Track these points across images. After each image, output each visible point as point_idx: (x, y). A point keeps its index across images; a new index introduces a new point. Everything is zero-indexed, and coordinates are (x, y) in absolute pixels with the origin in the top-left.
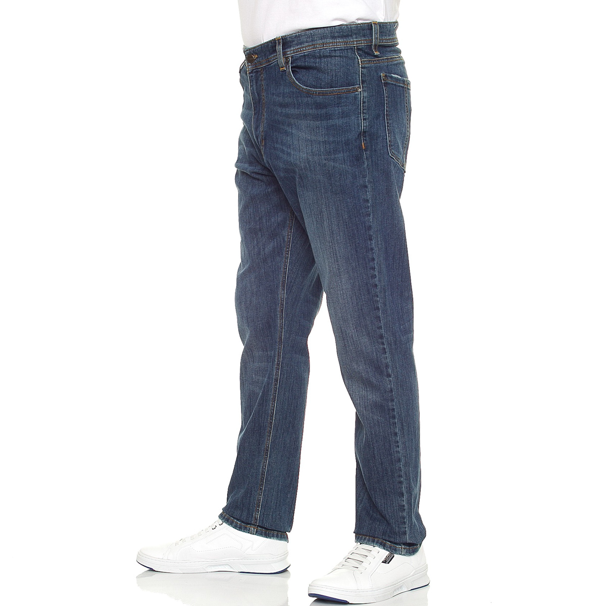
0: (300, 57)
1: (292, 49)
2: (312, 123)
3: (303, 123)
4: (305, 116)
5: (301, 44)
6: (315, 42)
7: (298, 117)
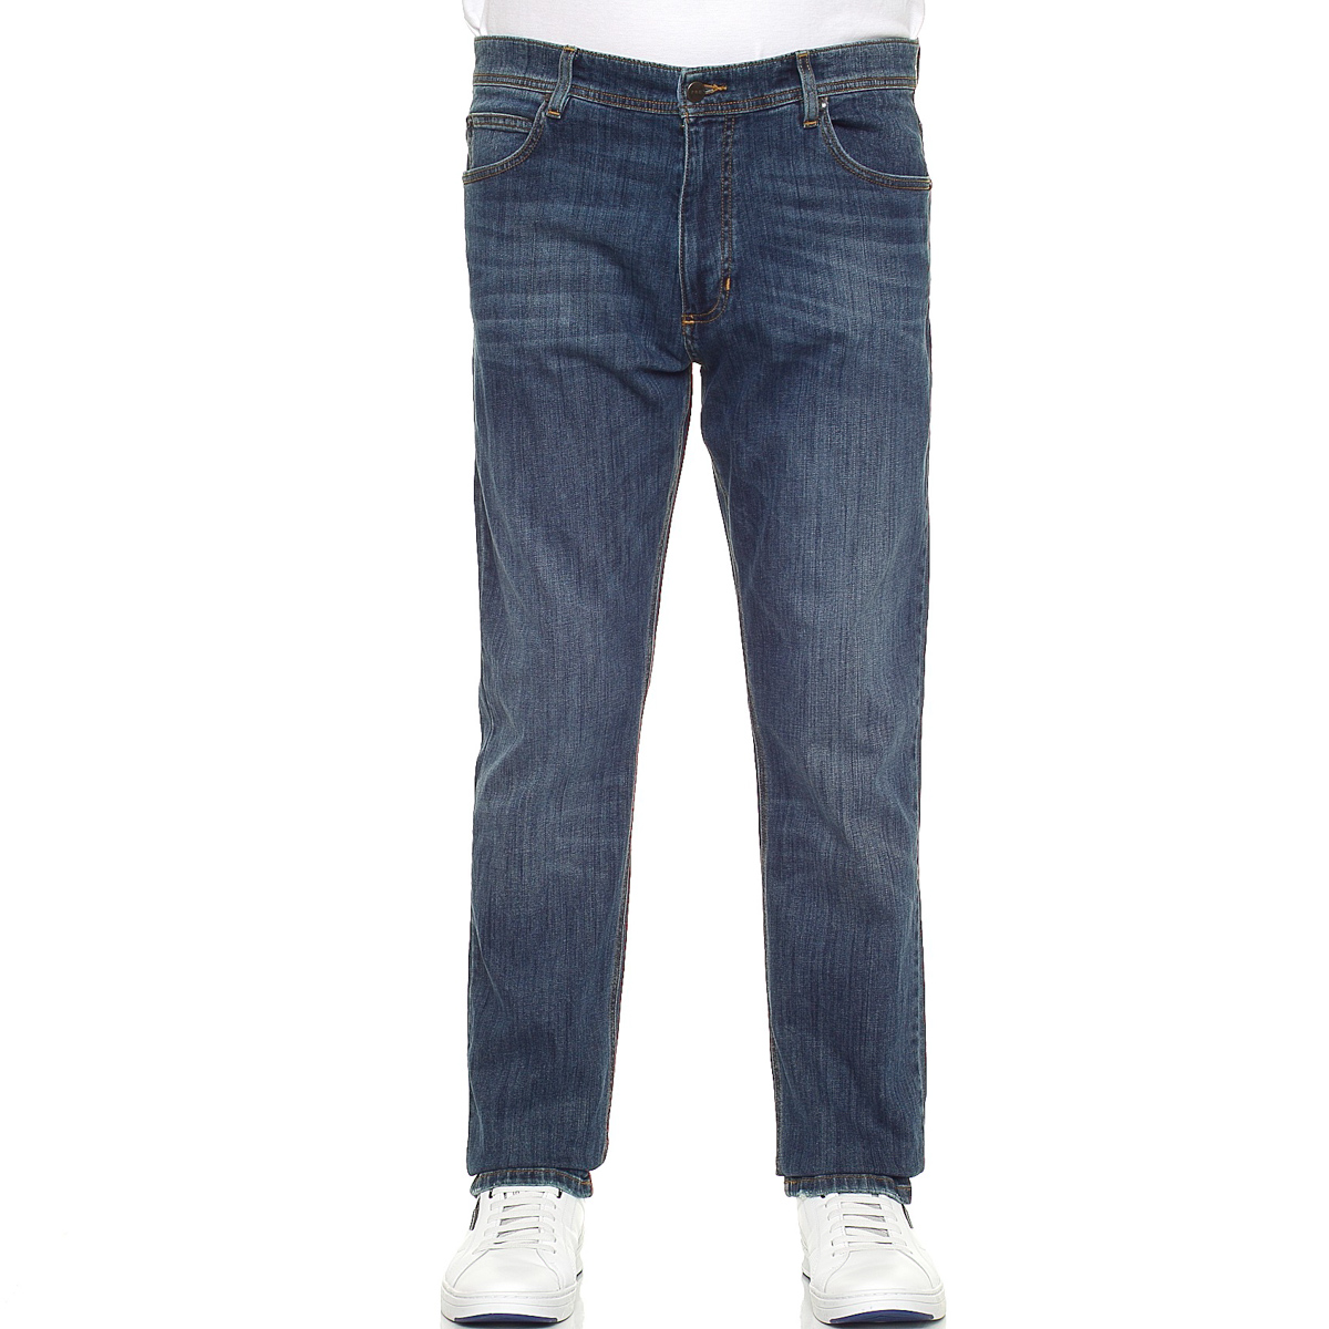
0: (845, 100)
1: (828, 81)
2: (881, 247)
3: (860, 245)
4: (868, 231)
5: (844, 73)
6: (873, 74)
7: (850, 231)
